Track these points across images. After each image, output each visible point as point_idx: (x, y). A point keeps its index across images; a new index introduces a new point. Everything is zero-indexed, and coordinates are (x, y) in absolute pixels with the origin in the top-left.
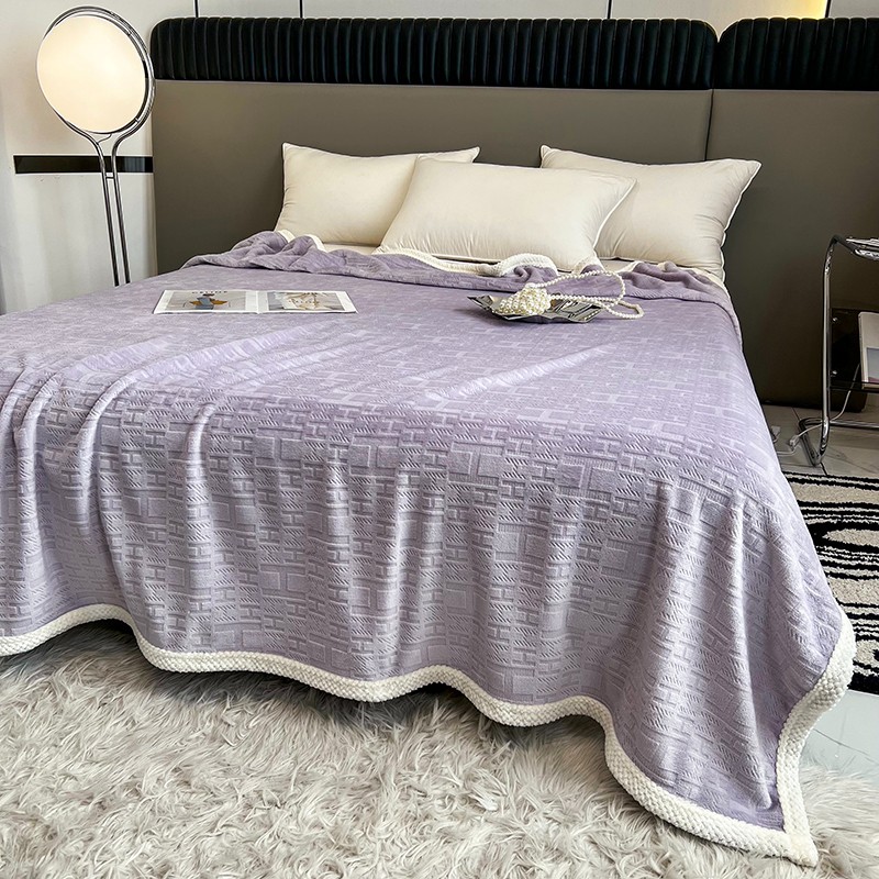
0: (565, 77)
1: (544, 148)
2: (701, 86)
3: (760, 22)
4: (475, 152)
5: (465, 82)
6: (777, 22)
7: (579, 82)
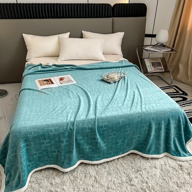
0: (84, 16)
1: (83, 31)
2: (110, 17)
3: (120, 4)
4: (69, 33)
5: (63, 18)
6: (122, 4)
7: (87, 17)
